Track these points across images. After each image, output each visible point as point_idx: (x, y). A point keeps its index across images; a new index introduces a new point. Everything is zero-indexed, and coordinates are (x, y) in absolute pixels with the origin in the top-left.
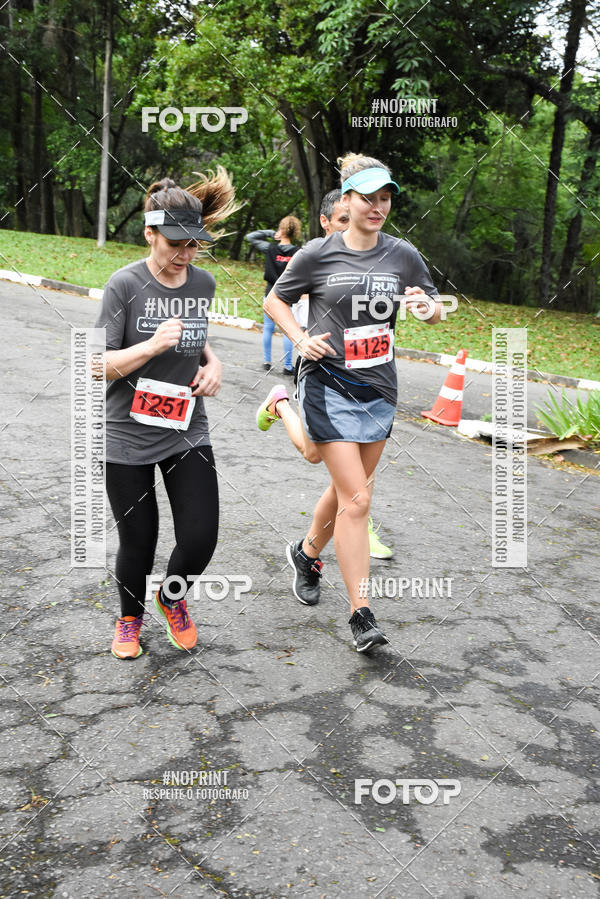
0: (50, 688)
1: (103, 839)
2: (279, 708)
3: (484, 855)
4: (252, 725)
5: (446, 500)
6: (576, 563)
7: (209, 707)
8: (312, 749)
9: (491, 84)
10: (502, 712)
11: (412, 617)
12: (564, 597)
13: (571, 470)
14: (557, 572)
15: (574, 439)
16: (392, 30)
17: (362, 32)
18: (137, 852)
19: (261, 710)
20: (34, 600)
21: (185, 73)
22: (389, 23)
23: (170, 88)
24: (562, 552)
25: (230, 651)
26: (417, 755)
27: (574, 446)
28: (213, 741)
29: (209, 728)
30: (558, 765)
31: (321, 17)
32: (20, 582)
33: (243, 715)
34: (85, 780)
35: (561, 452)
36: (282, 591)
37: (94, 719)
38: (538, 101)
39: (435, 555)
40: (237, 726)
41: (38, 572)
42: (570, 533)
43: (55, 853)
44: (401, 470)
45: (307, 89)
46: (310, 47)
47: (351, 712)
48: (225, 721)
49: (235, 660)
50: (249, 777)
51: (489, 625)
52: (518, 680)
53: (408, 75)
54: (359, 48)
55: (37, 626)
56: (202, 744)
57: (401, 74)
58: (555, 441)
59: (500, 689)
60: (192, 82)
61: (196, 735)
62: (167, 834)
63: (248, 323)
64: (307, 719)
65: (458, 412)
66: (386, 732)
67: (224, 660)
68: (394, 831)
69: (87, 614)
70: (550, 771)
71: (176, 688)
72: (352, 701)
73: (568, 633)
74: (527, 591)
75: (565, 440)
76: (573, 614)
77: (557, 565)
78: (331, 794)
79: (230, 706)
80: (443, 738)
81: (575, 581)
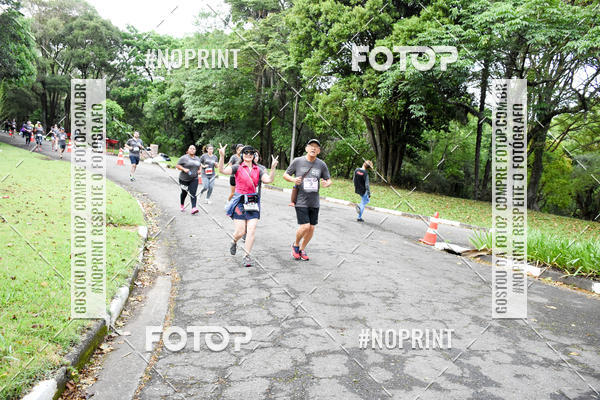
2: (334, 353)
4: (321, 359)
5: (424, 272)
6: (481, 299)
7: (302, 350)
8: (346, 371)
10: (437, 360)
11: (401, 318)
12: (473, 313)
13: (483, 264)
14: (471, 303)
15: (484, 250)
16: (408, 87)
17: (396, 88)
19: (325, 353)
20: (237, 303)
21: (325, 105)
22: (406, 85)
23: (320, 111)
24: (475, 295)
25: (317, 327)
26: (395, 376)
27: (485, 253)
28: (302, 364)
29: (301, 358)
30: (461, 383)
31: (379, 83)
32: (232, 295)
33: (319, 354)
34: (243, 374)
35: (479, 256)
36: (344, 306)
37: (253, 351)
38: (469, 115)
39: (416, 294)
40: (313, 358)
41: (241, 292)
42: (479, 287)
44: (406, 260)
45: (374, 110)
46: (375, 95)
47: (367, 356)
48: (309, 356)
49: (318, 332)
50: (315, 380)
51: (437, 323)
53: (415, 103)
54: (395, 94)
55: (236, 313)
56: (296, 364)
57: (412, 103)
58: (477, 251)
59: (438, 350)
60: (328, 108)
61: (295, 361)
63: (348, 202)
64: (347, 358)
65: (435, 239)
66: (382, 366)
67: (313, 331)
69: (257, 310)
70: (457, 386)
71: (290, 342)
72: (367, 352)
73: (474, 327)
74: (457, 310)
75: (481, 250)
76: (476, 320)
77: (472, 300)
78: (352, 390)
79: (312, 350)
80: (408, 369)
81: (479, 307)
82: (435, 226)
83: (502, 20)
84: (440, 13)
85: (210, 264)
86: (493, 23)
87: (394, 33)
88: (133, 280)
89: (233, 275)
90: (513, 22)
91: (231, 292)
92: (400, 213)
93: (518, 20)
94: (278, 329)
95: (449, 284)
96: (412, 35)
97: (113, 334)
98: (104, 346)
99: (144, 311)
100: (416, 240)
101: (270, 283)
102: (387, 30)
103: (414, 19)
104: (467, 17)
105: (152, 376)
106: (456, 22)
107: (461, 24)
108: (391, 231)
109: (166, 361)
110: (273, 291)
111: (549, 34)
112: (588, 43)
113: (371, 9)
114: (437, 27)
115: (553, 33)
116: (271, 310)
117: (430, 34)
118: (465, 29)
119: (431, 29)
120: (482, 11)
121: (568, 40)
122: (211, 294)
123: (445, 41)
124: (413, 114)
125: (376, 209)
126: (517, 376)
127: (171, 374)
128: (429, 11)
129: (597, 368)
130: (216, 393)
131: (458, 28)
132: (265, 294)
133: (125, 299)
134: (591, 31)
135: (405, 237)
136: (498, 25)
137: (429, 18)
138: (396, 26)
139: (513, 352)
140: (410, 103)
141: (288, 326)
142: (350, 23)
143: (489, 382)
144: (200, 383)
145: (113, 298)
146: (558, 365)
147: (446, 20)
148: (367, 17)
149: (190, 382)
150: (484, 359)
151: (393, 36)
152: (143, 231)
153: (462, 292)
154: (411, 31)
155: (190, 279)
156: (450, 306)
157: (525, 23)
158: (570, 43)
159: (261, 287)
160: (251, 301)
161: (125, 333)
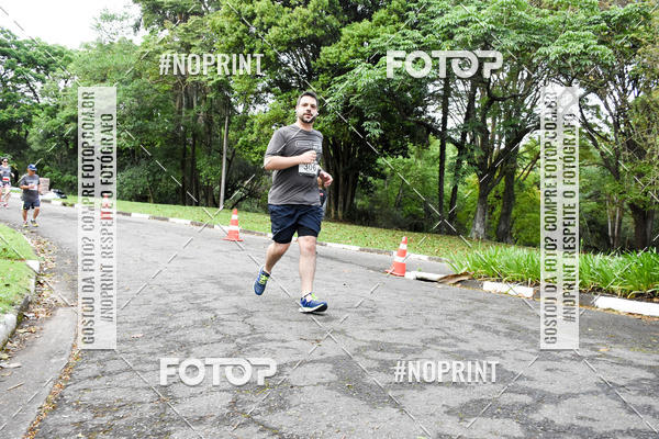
1: (203, 415)
2: (313, 362)
3: (447, 416)
6: (477, 312)
8: (334, 377)
9: (409, 127)
12: (473, 322)
13: (465, 290)
15: (465, 274)
16: (361, 100)
17: (347, 103)
18: (223, 420)
19: (301, 363)
20: (172, 325)
21: (262, 125)
22: (357, 99)
23: (255, 133)
24: (468, 309)
25: (283, 341)
27: (466, 278)
32: (165, 319)
33: (292, 364)
35: (459, 282)
38: (431, 137)
40: (287, 369)
41: (177, 315)
42: (471, 304)
43: (172, 421)
48: (281, 368)
49: (287, 345)
50: (295, 388)
51: (433, 331)
52: (456, 349)
53: (369, 120)
54: (346, 109)
55: (172, 334)
57: (366, 119)
58: (456, 276)
59: (443, 352)
62: (243, 412)
64: (331, 366)
66: (379, 370)
67: (279, 344)
68: (388, 408)
69: (201, 330)
72: (356, 359)
73: (477, 332)
74: (452, 320)
75: (462, 275)
76: (480, 327)
77: (466, 313)
78: (346, 394)
79: (283, 362)
81: (477, 317)
82: (403, 254)
83: (465, 24)
84: (394, 16)
85: (130, 292)
86: (455, 27)
87: (343, 38)
88: (21, 309)
89: (163, 301)
90: (479, 25)
91: (162, 316)
92: (358, 248)
93: (483, 24)
94: (233, 346)
95: (436, 301)
96: (363, 39)
99: (40, 341)
100: (383, 270)
101: (212, 305)
102: (334, 36)
103: (366, 23)
104: (426, 22)
105: (57, 403)
106: (413, 27)
107: (419, 29)
109: (78, 386)
110: (217, 312)
111: (518, 39)
112: (559, 48)
113: (314, 11)
114: (393, 33)
115: (522, 38)
116: (220, 329)
117: (384, 40)
118: (424, 34)
119: (386, 34)
120: (442, 14)
121: (537, 46)
122: (135, 319)
123: (402, 47)
124: (368, 132)
125: (329, 244)
126: (548, 370)
127: (88, 398)
128: (383, 15)
129: (635, 360)
130: (157, 411)
131: (417, 34)
132: (208, 316)
133: (10, 330)
134: (562, 36)
135: (373, 269)
136: (462, 28)
137: (382, 22)
138: (345, 31)
139: (533, 350)
140: (363, 119)
141: (245, 342)
142: (291, 27)
144: (131, 405)
146: (592, 359)
147: (403, 26)
148: (310, 19)
149: (117, 404)
150: (503, 358)
151: (341, 43)
152: (35, 265)
153: (453, 307)
154: (362, 37)
156: (443, 317)
157: (491, 26)
158: (541, 50)
159: (201, 309)
160: (191, 322)
161: (12, 365)
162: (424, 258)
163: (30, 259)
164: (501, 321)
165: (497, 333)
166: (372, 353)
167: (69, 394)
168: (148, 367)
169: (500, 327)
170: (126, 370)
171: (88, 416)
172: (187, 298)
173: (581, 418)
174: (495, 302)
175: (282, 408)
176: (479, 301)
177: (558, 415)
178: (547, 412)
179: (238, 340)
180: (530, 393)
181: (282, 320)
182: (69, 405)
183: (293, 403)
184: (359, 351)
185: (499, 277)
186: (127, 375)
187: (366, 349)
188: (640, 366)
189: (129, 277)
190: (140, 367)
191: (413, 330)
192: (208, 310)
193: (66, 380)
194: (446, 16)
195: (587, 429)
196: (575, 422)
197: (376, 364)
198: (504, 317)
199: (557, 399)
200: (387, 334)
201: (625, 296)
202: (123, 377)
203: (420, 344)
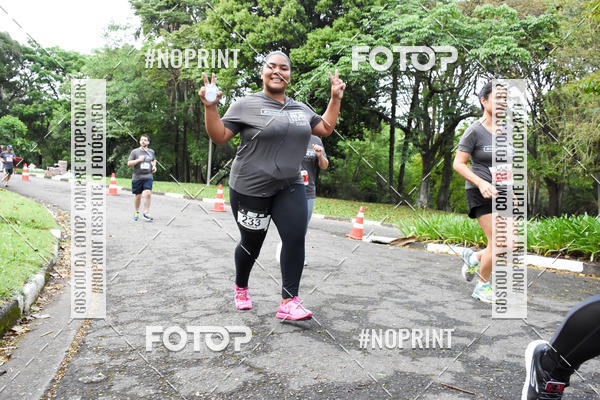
0: (177, 309)
1: (199, 357)
3: (401, 356)
6: (423, 269)
7: (254, 313)
10: (400, 311)
11: (351, 284)
12: (420, 277)
13: (412, 250)
15: (413, 237)
16: (324, 93)
17: (313, 95)
18: (216, 362)
20: (171, 283)
22: (322, 91)
24: (416, 267)
25: (264, 296)
26: (361, 325)
27: (413, 241)
28: (255, 324)
29: (254, 319)
30: (431, 326)
32: (165, 278)
35: (408, 244)
37: (196, 319)
38: (383, 123)
39: (358, 267)
40: (268, 319)
41: (175, 274)
42: (418, 262)
43: (175, 363)
44: (339, 246)
47: (326, 313)
48: (262, 318)
49: (267, 298)
50: (275, 335)
51: (388, 286)
52: (407, 300)
55: (171, 290)
58: (405, 239)
59: (397, 303)
61: (247, 322)
65: (362, 233)
66: (344, 319)
67: (261, 298)
68: (353, 351)
69: (195, 286)
72: (324, 309)
73: (424, 286)
74: (403, 276)
75: (409, 238)
76: (426, 282)
77: (415, 270)
78: (318, 339)
79: (264, 313)
80: (372, 318)
81: (424, 274)
82: (361, 221)
83: (410, 29)
84: (351, 23)
86: (401, 32)
87: (308, 42)
88: (48, 270)
89: (162, 263)
90: (421, 30)
91: (162, 275)
92: (323, 216)
93: (425, 29)
94: (223, 299)
95: (387, 260)
96: (325, 41)
97: (28, 318)
98: (18, 329)
99: (64, 297)
100: (344, 235)
101: (204, 266)
102: (301, 40)
103: (327, 29)
104: (377, 28)
105: (81, 348)
106: (367, 32)
107: (372, 34)
108: (317, 229)
109: (97, 334)
110: (208, 271)
112: (487, 50)
113: (285, 19)
114: (350, 37)
116: (211, 286)
117: (343, 43)
118: (376, 38)
119: (343, 39)
120: (390, 22)
121: (469, 48)
122: (141, 278)
126: (483, 317)
127: (105, 344)
128: (342, 22)
130: (162, 355)
131: (370, 38)
132: (200, 275)
133: (40, 287)
134: (489, 40)
135: (336, 233)
136: (407, 33)
137: (341, 28)
138: (310, 36)
142: (265, 33)
143: (458, 323)
145: (26, 283)
147: (358, 31)
148: (281, 26)
149: (129, 349)
150: (446, 307)
151: (307, 46)
152: (56, 233)
153: (403, 265)
155: (114, 268)
156: (396, 274)
157: (431, 31)
158: (473, 51)
159: (194, 269)
160: (186, 280)
161: (43, 316)
162: (378, 224)
163: (53, 228)
164: (443, 276)
165: (441, 286)
166: (337, 305)
167: (90, 340)
168: (153, 318)
169: (443, 282)
170: (135, 321)
171: (106, 358)
172: (182, 260)
173: (510, 356)
174: (438, 261)
175: (265, 351)
176: (425, 259)
177: (492, 353)
178: (483, 351)
179: (227, 295)
180: (469, 336)
181: (262, 278)
182: (90, 349)
183: (274, 347)
184: (327, 303)
185: (441, 240)
186: (136, 324)
187: (333, 301)
188: (556, 312)
189: (134, 242)
190: (147, 318)
191: (372, 285)
192: (200, 270)
193: (86, 329)
194: (394, 23)
195: (515, 364)
196: (506, 358)
197: (341, 314)
198: (446, 273)
199: (491, 341)
200: (349, 288)
201: (543, 254)
202: (132, 326)
203: (378, 297)
